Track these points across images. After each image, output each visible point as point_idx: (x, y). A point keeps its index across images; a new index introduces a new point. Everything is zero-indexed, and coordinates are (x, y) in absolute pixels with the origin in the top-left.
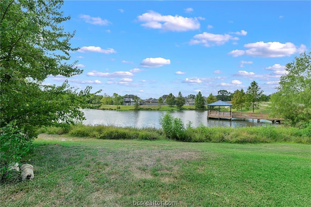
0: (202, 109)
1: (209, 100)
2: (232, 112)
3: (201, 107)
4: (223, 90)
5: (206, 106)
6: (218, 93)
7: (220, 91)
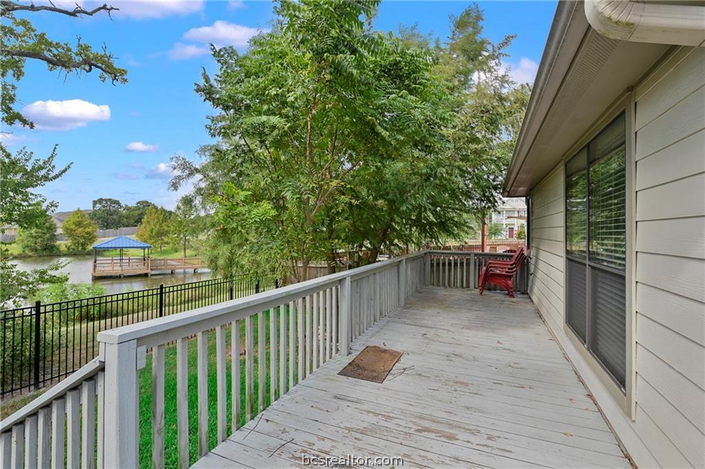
0: (47, 252)
1: (73, 227)
2: (151, 260)
3: (45, 249)
4: (110, 200)
5: (63, 244)
6: (94, 207)
7: (100, 201)
